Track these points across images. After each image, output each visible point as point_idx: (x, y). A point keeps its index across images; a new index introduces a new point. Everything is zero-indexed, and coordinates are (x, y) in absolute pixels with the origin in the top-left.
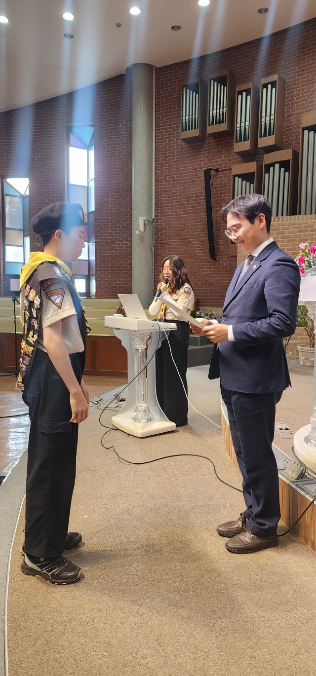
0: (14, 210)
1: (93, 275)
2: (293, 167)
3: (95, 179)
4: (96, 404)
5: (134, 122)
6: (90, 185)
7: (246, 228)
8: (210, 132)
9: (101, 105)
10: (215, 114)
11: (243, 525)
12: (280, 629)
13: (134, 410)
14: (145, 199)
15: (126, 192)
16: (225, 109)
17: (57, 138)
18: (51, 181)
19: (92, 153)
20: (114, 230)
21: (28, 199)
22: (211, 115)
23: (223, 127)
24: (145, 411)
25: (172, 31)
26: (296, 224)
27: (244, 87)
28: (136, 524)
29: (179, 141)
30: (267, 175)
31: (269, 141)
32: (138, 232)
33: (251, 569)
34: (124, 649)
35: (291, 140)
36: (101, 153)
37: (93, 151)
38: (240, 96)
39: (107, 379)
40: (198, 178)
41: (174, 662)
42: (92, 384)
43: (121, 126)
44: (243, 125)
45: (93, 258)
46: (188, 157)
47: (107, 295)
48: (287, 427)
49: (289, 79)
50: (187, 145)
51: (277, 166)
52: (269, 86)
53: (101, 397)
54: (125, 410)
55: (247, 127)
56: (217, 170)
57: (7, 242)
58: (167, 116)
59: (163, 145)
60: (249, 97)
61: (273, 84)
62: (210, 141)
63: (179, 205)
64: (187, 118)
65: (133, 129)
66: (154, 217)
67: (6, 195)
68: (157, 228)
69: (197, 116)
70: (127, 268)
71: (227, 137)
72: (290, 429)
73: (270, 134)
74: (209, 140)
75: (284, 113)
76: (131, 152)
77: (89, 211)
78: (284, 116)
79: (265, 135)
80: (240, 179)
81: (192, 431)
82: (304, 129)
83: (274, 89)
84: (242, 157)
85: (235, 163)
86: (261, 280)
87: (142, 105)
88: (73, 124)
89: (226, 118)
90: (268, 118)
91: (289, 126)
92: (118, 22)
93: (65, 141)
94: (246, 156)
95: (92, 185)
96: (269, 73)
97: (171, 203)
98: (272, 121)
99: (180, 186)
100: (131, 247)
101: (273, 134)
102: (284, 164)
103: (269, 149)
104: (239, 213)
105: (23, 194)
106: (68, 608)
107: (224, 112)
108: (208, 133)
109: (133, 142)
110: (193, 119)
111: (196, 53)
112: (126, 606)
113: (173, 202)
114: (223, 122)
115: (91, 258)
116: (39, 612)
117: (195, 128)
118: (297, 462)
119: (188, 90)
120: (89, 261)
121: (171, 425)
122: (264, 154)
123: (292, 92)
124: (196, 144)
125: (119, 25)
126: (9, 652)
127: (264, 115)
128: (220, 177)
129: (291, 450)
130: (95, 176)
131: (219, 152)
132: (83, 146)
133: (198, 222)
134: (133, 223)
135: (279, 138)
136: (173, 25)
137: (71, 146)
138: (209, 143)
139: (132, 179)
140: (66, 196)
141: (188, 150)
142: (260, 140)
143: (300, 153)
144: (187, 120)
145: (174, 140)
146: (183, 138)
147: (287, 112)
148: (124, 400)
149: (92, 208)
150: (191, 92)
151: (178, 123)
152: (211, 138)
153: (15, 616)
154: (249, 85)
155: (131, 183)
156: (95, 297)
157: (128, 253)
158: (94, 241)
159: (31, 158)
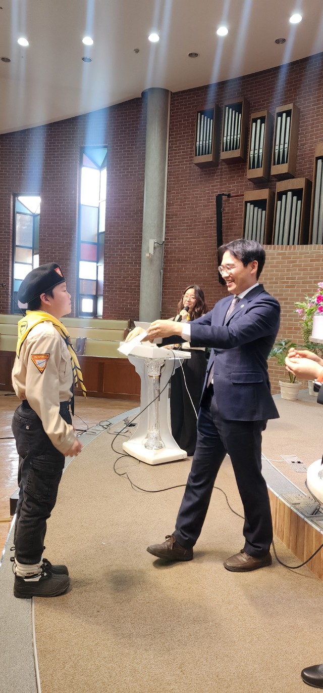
0: (24, 228)
1: (101, 295)
2: (306, 195)
3: (107, 200)
4: (106, 428)
5: (147, 146)
6: (101, 206)
7: (239, 270)
8: (223, 158)
9: (116, 128)
10: (228, 141)
12: (299, 662)
13: (146, 436)
14: (156, 222)
15: (137, 215)
16: (239, 136)
17: (71, 158)
18: (62, 201)
19: (104, 172)
20: (124, 252)
21: (39, 217)
22: (225, 141)
23: (237, 153)
24: (156, 438)
25: (190, 58)
26: (308, 253)
27: (259, 114)
29: (192, 165)
30: (279, 202)
31: (283, 169)
32: (147, 255)
34: (149, 675)
35: (304, 169)
36: (114, 175)
37: (106, 171)
38: (254, 124)
39: (113, 402)
40: (210, 202)
41: (198, 689)
43: (134, 149)
44: (256, 152)
45: (101, 278)
46: (200, 181)
47: (114, 316)
48: (299, 460)
49: (303, 108)
50: (199, 170)
51: (290, 194)
52: (284, 115)
53: (111, 421)
54: (137, 435)
55: (261, 154)
56: (229, 196)
57: (16, 259)
58: (181, 140)
59: (176, 168)
60: (263, 124)
61: (288, 113)
62: (223, 167)
63: (190, 229)
64: (201, 143)
65: (147, 152)
66: (164, 240)
67: (18, 213)
68: (166, 251)
69: (210, 141)
70: (135, 290)
71: (240, 164)
72: (302, 463)
73: (283, 162)
74: (221, 165)
75: (298, 141)
76: (144, 174)
77: (99, 232)
78: (298, 145)
79: (278, 163)
80: (252, 206)
82: (317, 159)
83: (289, 118)
84: (255, 183)
85: (247, 189)
87: (156, 129)
88: (86, 145)
89: (240, 145)
90: (282, 147)
91: (302, 155)
92: (136, 48)
93: (78, 162)
94: (259, 183)
95: (103, 206)
96: (285, 103)
97: (182, 226)
98: (286, 150)
99: (191, 210)
100: (140, 269)
101: (287, 162)
102: (297, 193)
103: (282, 177)
105: (34, 212)
107: (238, 138)
108: (221, 158)
109: (146, 165)
110: (207, 145)
111: (214, 79)
113: (184, 226)
114: (236, 149)
115: (99, 279)
117: (208, 153)
118: (311, 497)
119: (203, 116)
120: (97, 281)
122: (276, 181)
123: (306, 122)
124: (208, 169)
125: (137, 51)
126: (40, 673)
127: (277, 143)
128: (231, 203)
129: (304, 484)
130: (107, 197)
131: (231, 177)
132: (96, 167)
133: (208, 247)
134: (143, 245)
135: (292, 167)
136: (190, 53)
137: (83, 166)
138: (222, 169)
139: (143, 202)
140: (77, 216)
141: (201, 175)
142: (273, 167)
143: (313, 182)
144: (201, 146)
145: (187, 164)
146: (196, 162)
147: (301, 141)
148: (134, 425)
149: (102, 229)
150: (206, 117)
151: (192, 148)
152: (224, 163)
153: (43, 639)
154: (264, 113)
155: (143, 205)
156: (101, 318)
157: (137, 275)
158: (103, 262)
159: (43, 178)
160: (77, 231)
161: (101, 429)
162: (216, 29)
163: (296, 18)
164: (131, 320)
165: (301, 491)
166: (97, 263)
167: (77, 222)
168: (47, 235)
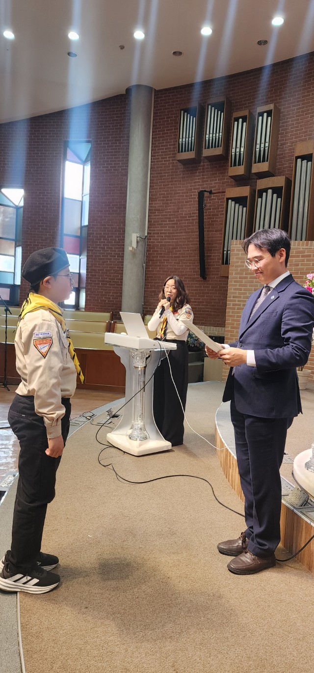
0: (7, 220)
1: (83, 288)
2: (285, 193)
3: (90, 194)
4: (89, 419)
5: (131, 141)
6: (84, 199)
7: (267, 261)
8: (205, 156)
9: (100, 123)
10: (211, 138)
11: (242, 544)
12: (293, 658)
13: (130, 427)
14: (138, 217)
15: (121, 209)
16: (221, 134)
17: (55, 152)
18: (46, 194)
19: (88, 168)
20: (107, 245)
21: (22, 209)
22: (207, 139)
23: (219, 151)
24: (141, 429)
25: (174, 57)
27: (241, 114)
28: (141, 546)
29: (175, 162)
30: (260, 200)
31: (264, 167)
32: (130, 249)
33: (259, 596)
35: (284, 168)
36: (97, 170)
37: (89, 166)
38: (236, 123)
39: (95, 393)
40: (192, 198)
42: (81, 398)
43: (118, 144)
44: (238, 150)
45: (84, 271)
46: (183, 178)
47: (97, 308)
49: (284, 108)
50: (182, 166)
51: (270, 191)
52: (265, 115)
53: (94, 412)
54: (121, 427)
55: (242, 152)
56: (211, 192)
58: (164, 137)
59: (159, 164)
60: (245, 124)
61: (269, 113)
62: (205, 164)
63: (172, 224)
64: (184, 140)
65: (130, 148)
66: (146, 235)
67: (1, 204)
68: (149, 245)
69: (193, 138)
70: (118, 283)
71: (222, 161)
72: (288, 454)
73: (264, 161)
74: (204, 162)
75: (278, 141)
76: (127, 169)
77: (82, 225)
78: (278, 144)
79: (259, 161)
80: (233, 202)
81: (188, 451)
82: (297, 158)
83: (269, 118)
84: (236, 181)
85: (229, 186)
86: (279, 310)
87: (140, 125)
88: (70, 140)
89: (222, 143)
90: (262, 146)
91: (282, 154)
92: (121, 44)
93: (62, 155)
94: (240, 181)
95: (87, 200)
96: (267, 103)
97: (164, 221)
98: (267, 148)
99: (173, 206)
100: (123, 262)
101: (267, 161)
102: (277, 190)
103: (262, 175)
104: (262, 246)
105: (17, 204)
106: (81, 631)
107: (220, 137)
108: (203, 156)
109: (129, 161)
110: (190, 142)
111: (199, 78)
112: (139, 630)
113: (166, 221)
114: (218, 146)
115: (81, 272)
116: (52, 634)
117: (191, 150)
118: (300, 489)
119: (186, 114)
120: (79, 274)
121: (167, 444)
122: (257, 179)
123: (286, 122)
124: (191, 166)
125: (122, 47)
127: (258, 142)
128: (213, 199)
129: (291, 475)
130: (90, 191)
131: (213, 174)
132: (79, 161)
133: (190, 241)
134: (126, 239)
135: (273, 165)
136: (175, 51)
137: (67, 160)
138: (204, 166)
139: (126, 197)
140: (60, 209)
141: (183, 171)
142: (254, 165)
143: (293, 181)
144: (184, 143)
145: (170, 160)
146: (178, 159)
147: (281, 141)
148: (117, 417)
149: (86, 222)
150: (189, 115)
151: (175, 145)
152: (206, 161)
153: (29, 637)
154: (245, 113)
155: (126, 199)
156: (84, 310)
157: (120, 268)
158: (86, 255)
159: (27, 170)
160: (60, 223)
161: (84, 419)
162: (199, 29)
163: (278, 21)
164: (113, 312)
165: (289, 482)
166: (80, 256)
167: (60, 215)
168: (30, 228)
